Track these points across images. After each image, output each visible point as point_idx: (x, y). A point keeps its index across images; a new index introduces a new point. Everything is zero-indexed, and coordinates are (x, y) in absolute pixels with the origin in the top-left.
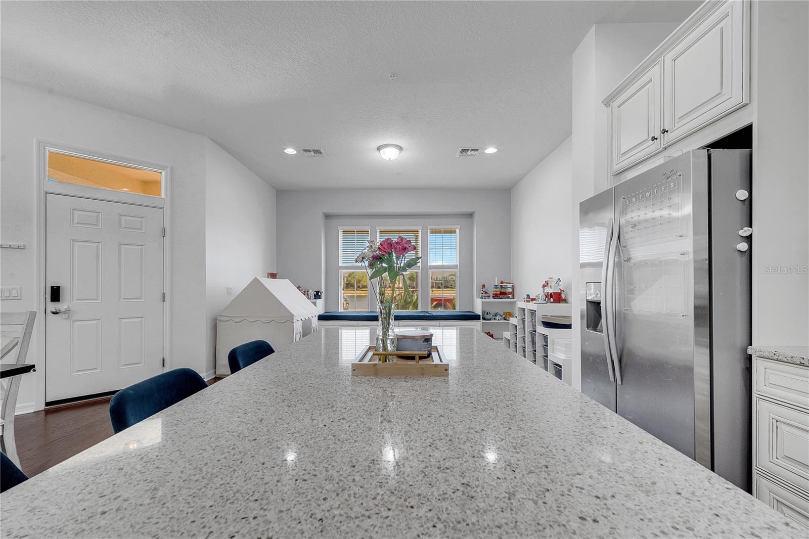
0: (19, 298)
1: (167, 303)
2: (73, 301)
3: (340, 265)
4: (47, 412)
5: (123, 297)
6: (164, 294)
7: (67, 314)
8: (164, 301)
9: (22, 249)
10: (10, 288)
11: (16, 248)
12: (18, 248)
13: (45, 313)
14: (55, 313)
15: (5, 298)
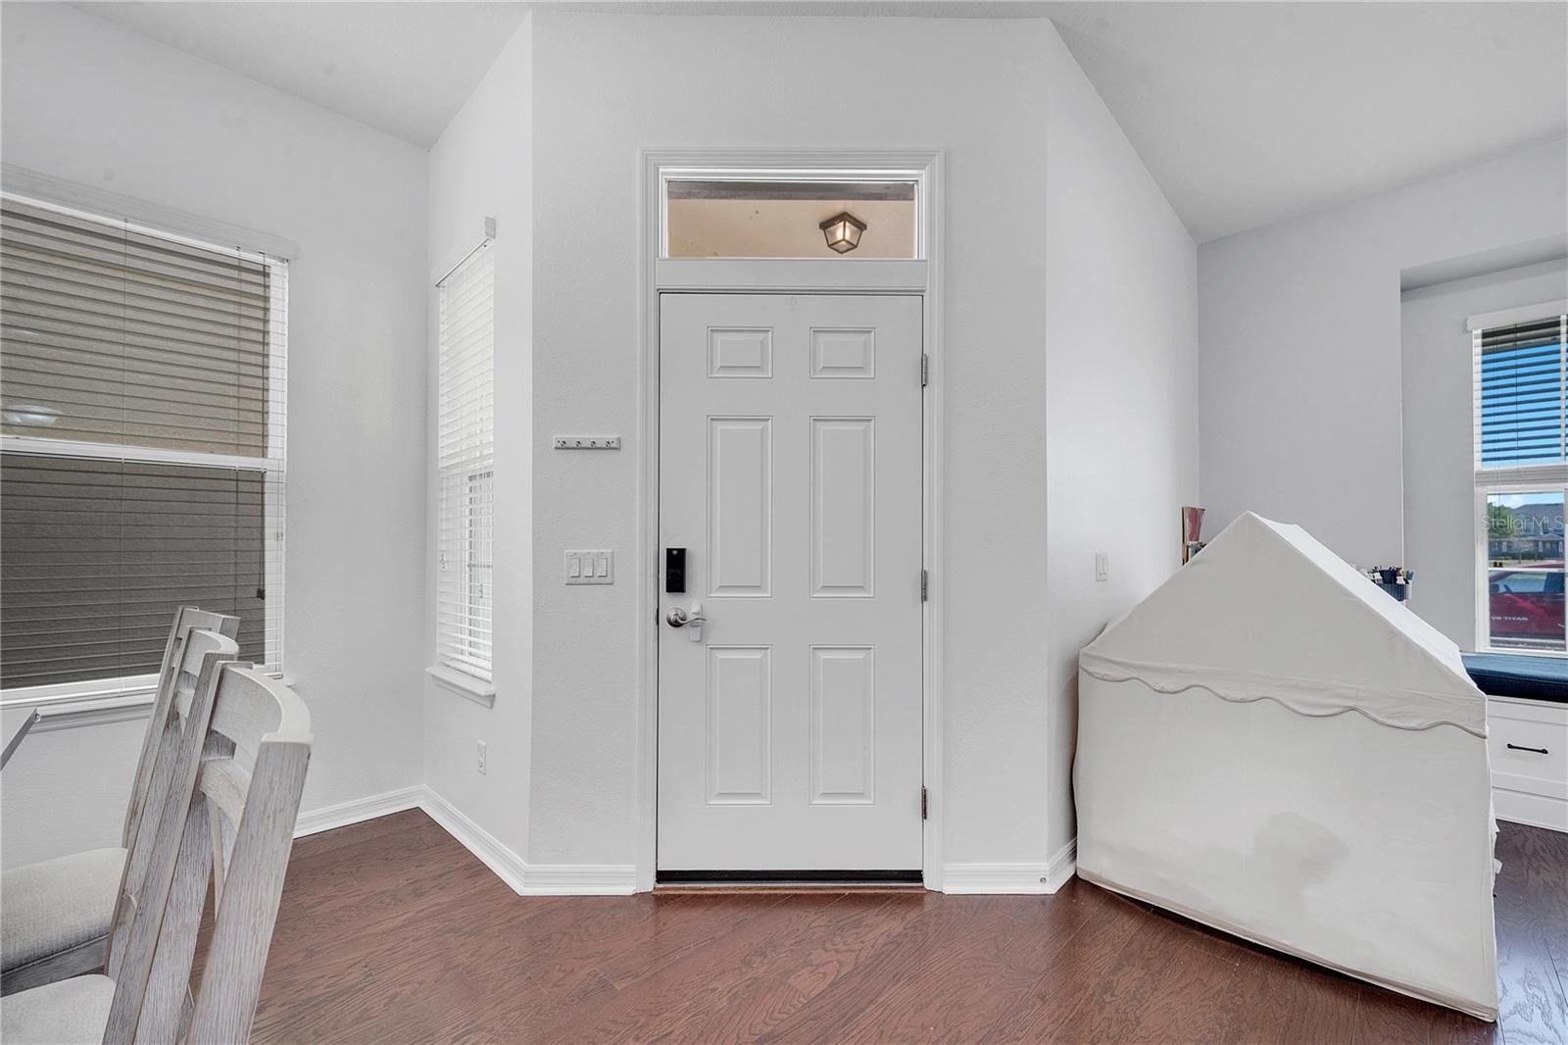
0: (608, 580)
1: (933, 606)
2: (710, 592)
3: (1478, 466)
4: (660, 901)
5: (822, 584)
6: (924, 576)
7: (699, 628)
8: (924, 598)
9: (615, 449)
10: (594, 554)
11: (604, 449)
12: (609, 447)
13: (655, 622)
14: (675, 624)
15: (585, 580)
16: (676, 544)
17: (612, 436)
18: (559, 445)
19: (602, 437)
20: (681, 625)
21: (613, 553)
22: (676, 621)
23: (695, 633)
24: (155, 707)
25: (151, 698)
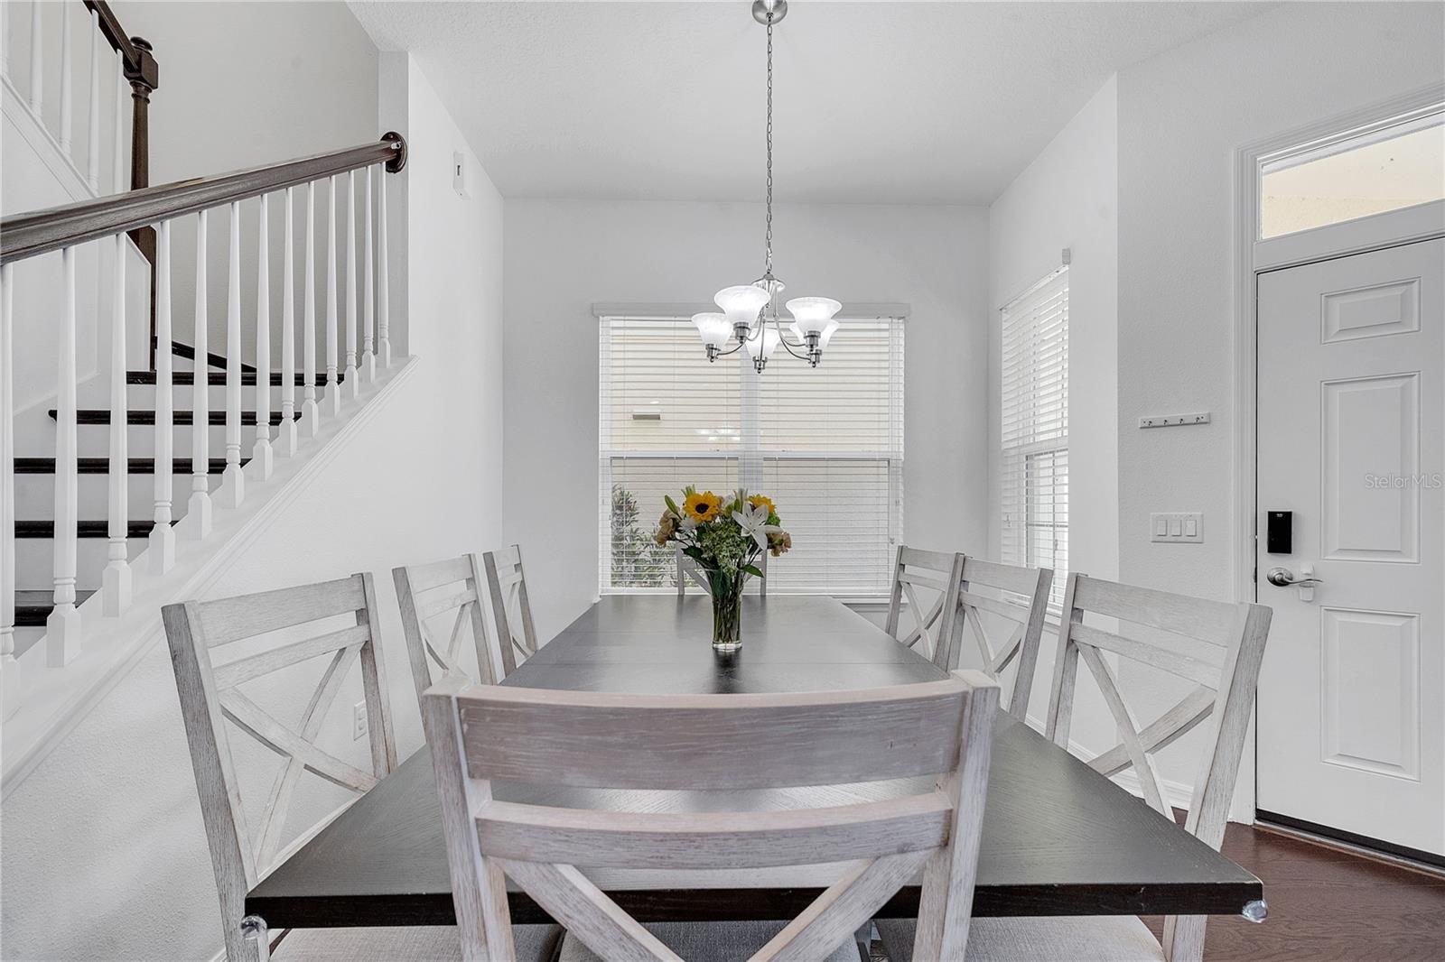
0: (1197, 539)
2: (1325, 554)
4: (1259, 836)
7: (1310, 590)
9: (1206, 423)
10: (1181, 516)
11: (1195, 424)
12: (1198, 422)
13: (1253, 580)
14: (1280, 583)
15: (1173, 539)
16: (1280, 507)
17: (1201, 412)
18: (1147, 425)
19: (1190, 414)
20: (1288, 584)
21: (1202, 516)
22: (1282, 580)
23: (1306, 594)
24: (891, 606)
25: (887, 601)
